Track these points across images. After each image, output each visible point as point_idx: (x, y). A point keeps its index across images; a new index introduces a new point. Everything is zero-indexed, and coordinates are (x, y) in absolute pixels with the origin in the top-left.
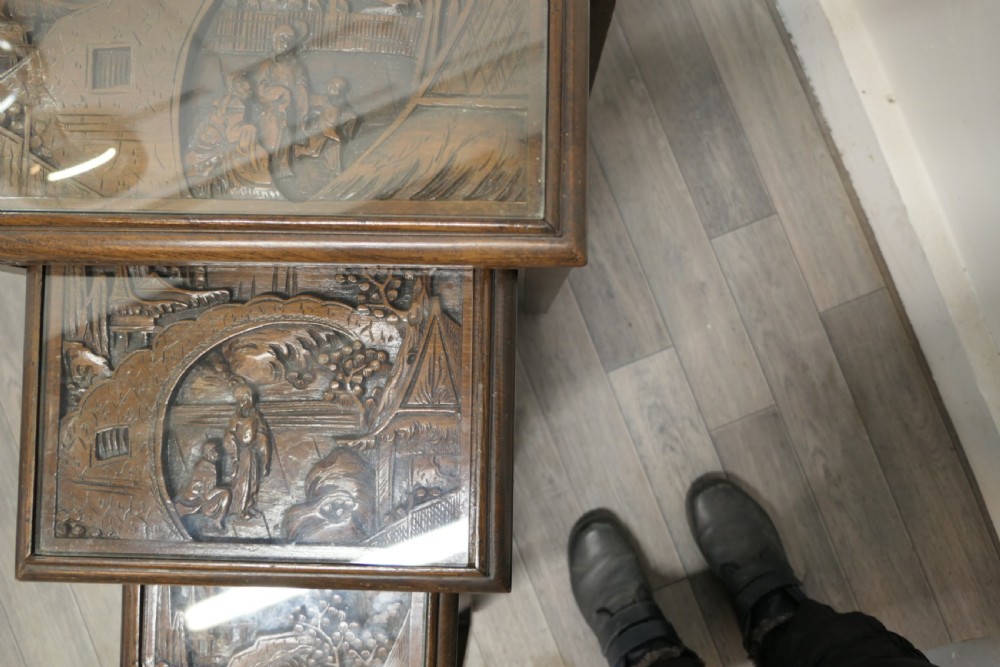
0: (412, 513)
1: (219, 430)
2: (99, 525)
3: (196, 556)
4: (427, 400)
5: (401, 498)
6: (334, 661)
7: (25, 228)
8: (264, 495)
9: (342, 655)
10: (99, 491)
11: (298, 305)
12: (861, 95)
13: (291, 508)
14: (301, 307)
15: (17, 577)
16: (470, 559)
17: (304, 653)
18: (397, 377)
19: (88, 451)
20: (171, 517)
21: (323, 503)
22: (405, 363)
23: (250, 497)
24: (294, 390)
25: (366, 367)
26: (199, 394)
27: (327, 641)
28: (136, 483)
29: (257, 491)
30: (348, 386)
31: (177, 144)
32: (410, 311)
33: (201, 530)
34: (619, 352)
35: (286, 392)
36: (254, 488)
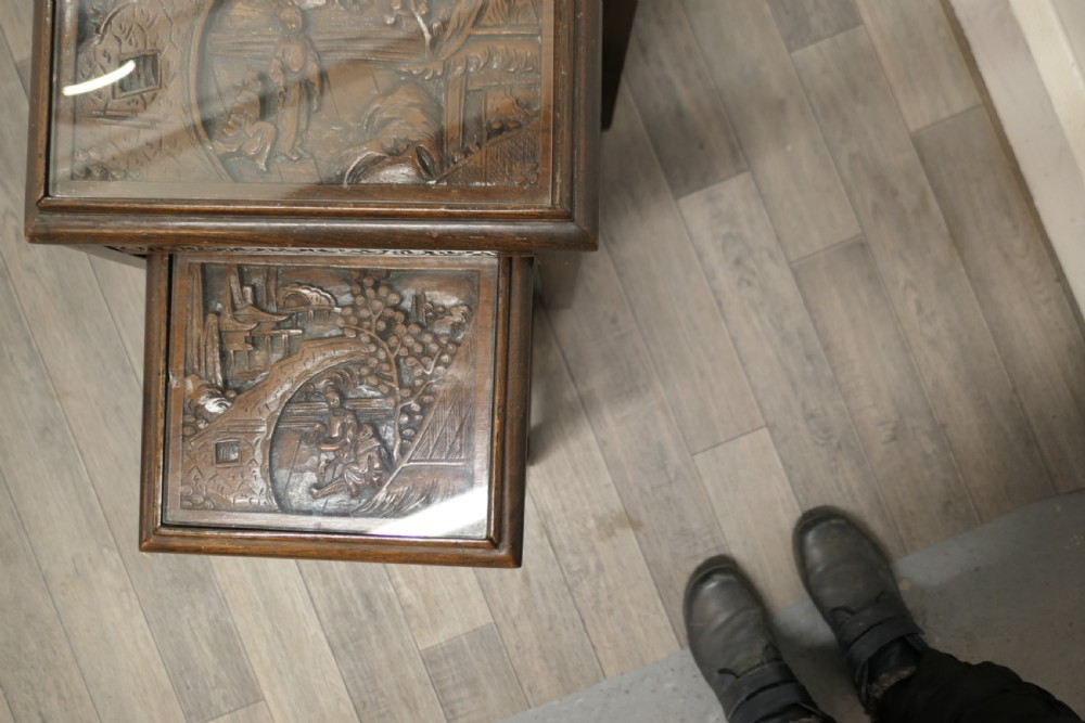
0: (486, 149)
1: (263, 62)
2: (123, 166)
4: (504, 20)
6: (391, 371)
20: (208, 156)
23: (299, 134)
26: (240, 20)
34: (689, 176)
36: (303, 126)
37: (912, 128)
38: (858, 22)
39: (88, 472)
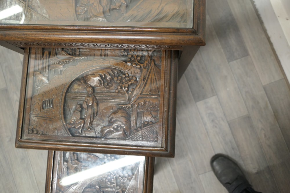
0: (143, 130)
1: (81, 101)
2: (42, 130)
3: (73, 141)
4: (149, 93)
5: (139, 125)
6: (114, 181)
7: (25, 30)
8: (95, 122)
9: (117, 178)
10: (43, 119)
11: (108, 61)
12: (278, 18)
13: (103, 127)
14: (109, 62)
15: (15, 147)
16: (162, 145)
17: (104, 178)
18: (139, 85)
19: (40, 106)
20: (65, 128)
21: (114, 125)
22: (142, 81)
23: (90, 123)
24: (106, 89)
25: (130, 82)
26: (76, 90)
27: (112, 174)
28: (54, 117)
29: (93, 121)
30: (124, 88)
31: (74, 5)
32: (144, 64)
33: (74, 133)
34: (199, 96)
35: (103, 90)
36: (92, 120)
37: (263, 85)
38: (248, 54)
39: (33, 171)
